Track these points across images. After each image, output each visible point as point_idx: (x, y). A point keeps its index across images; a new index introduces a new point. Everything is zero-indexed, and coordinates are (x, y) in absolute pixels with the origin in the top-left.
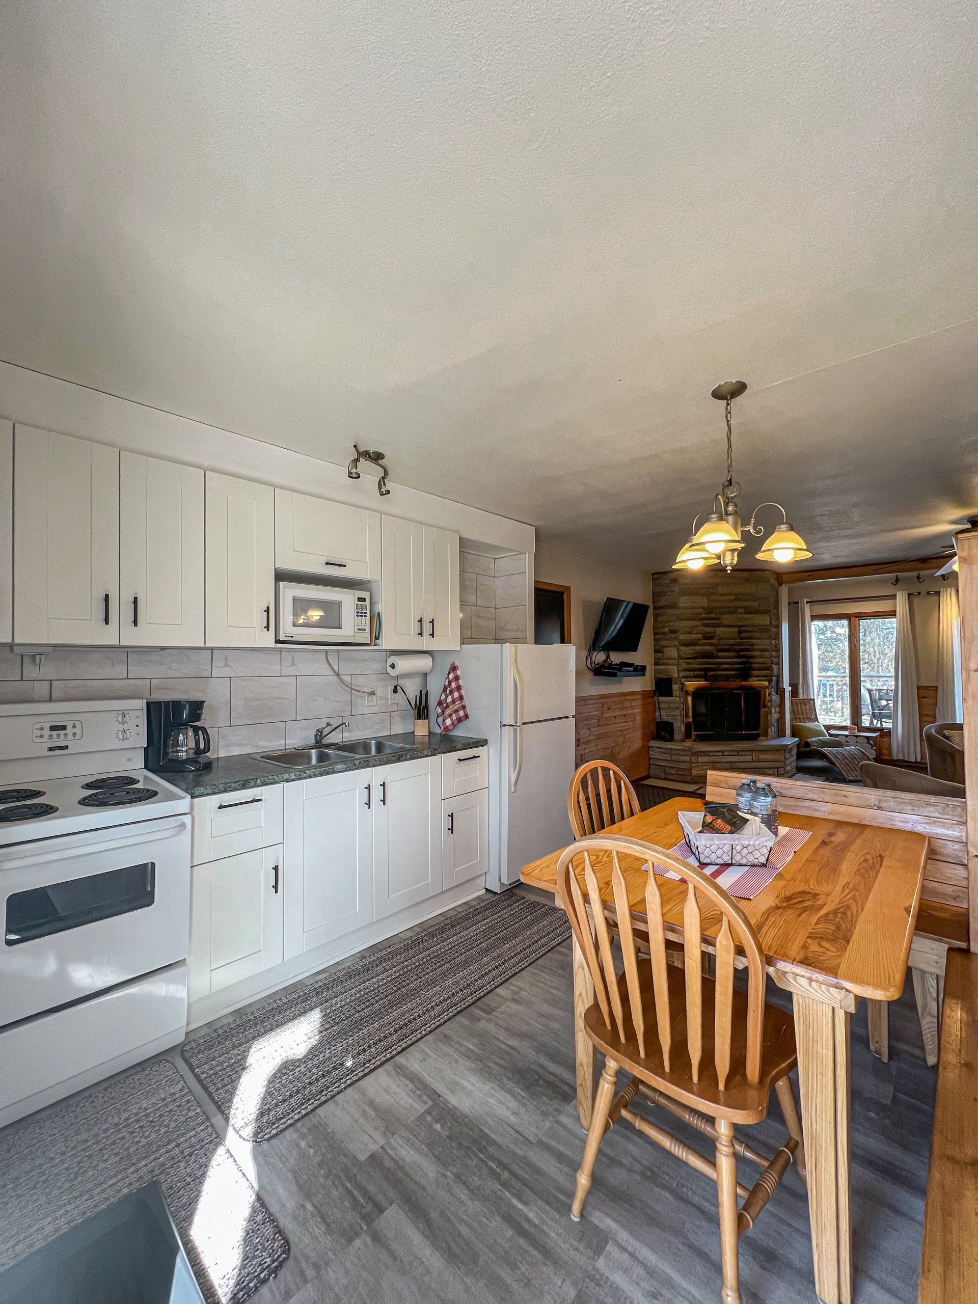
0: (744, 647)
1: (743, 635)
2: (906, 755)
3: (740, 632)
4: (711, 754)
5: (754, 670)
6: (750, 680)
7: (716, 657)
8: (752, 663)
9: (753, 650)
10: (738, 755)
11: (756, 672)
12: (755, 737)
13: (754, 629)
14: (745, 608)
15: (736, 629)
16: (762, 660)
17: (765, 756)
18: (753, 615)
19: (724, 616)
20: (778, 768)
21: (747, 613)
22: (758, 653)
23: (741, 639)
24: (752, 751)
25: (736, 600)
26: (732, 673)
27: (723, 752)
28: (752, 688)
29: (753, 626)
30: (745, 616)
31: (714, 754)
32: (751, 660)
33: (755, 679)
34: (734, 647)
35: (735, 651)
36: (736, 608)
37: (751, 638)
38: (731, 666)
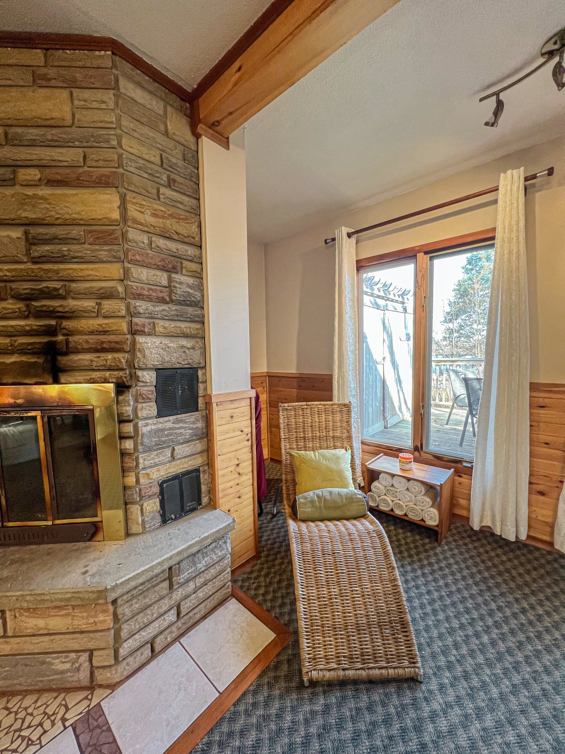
2: (498, 524)
3: (28, 241)
5: (77, 351)
8: (70, 333)
11: (85, 358)
13: (75, 232)
15: (16, 233)
17: (41, 623)
22: (89, 304)
30: (44, 191)
32: (67, 324)
33: (80, 376)
34: (14, 285)
35: (18, 297)
36: (15, 166)
37: (63, 259)
38: (8, 340)
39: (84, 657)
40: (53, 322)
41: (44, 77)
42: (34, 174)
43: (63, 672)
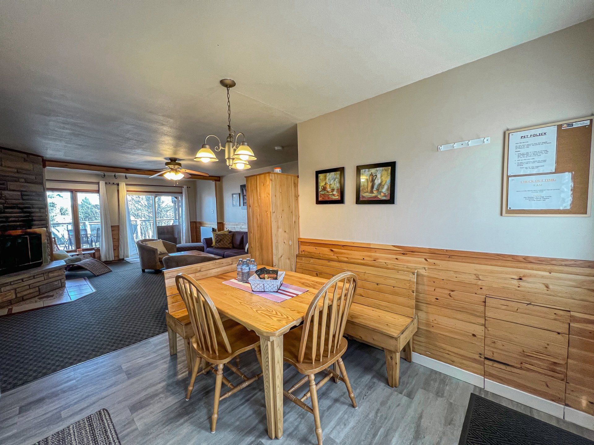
0: (26, 205)
1: (25, 197)
3: (22, 195)
4: (12, 283)
5: (35, 221)
6: (33, 227)
7: (4, 212)
8: (33, 216)
9: (33, 208)
10: (34, 278)
11: (37, 222)
12: (40, 265)
14: (25, 179)
15: (19, 193)
16: (39, 214)
18: (33, 185)
19: (8, 183)
20: (60, 280)
21: (26, 182)
22: (37, 210)
23: (23, 200)
24: (44, 274)
25: (18, 172)
26: (18, 224)
27: (22, 279)
28: (35, 233)
29: (32, 192)
30: (25, 184)
31: (16, 282)
32: (32, 215)
33: (35, 227)
34: (19, 205)
35: (19, 208)
36: (19, 178)
37: (31, 200)
38: (17, 219)
39: (60, 281)
40: (29, 214)
41: (27, 160)
42: (23, 180)
43: (56, 285)
